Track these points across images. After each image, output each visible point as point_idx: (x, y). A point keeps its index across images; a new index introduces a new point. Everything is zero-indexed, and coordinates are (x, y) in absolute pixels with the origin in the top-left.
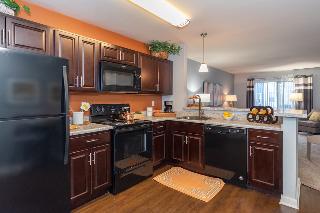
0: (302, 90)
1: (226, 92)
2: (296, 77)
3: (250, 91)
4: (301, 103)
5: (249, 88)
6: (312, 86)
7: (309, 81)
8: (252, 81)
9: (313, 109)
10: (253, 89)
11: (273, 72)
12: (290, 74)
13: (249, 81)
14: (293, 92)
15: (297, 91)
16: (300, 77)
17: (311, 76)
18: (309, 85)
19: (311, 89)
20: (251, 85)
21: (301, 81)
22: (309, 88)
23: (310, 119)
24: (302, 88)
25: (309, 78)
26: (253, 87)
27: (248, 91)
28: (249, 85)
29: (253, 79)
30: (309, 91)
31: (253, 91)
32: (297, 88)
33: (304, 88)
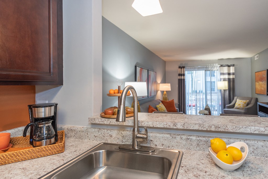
0: (226, 79)
1: (159, 81)
2: (222, 66)
3: (181, 79)
4: (225, 91)
5: (180, 76)
6: (234, 75)
7: (232, 70)
8: (183, 69)
9: (235, 96)
10: (184, 77)
11: (201, 60)
12: (216, 63)
13: (180, 69)
14: (219, 81)
15: (222, 80)
16: (224, 66)
17: (233, 65)
18: (232, 74)
19: (233, 78)
20: (183, 73)
21: (225, 70)
22: (231, 77)
23: (235, 107)
24: (226, 77)
25: (232, 68)
26: (184, 75)
27: (179, 79)
28: (180, 73)
29: (184, 67)
30: (232, 80)
31: (184, 80)
32: (223, 77)
33: (228, 77)
